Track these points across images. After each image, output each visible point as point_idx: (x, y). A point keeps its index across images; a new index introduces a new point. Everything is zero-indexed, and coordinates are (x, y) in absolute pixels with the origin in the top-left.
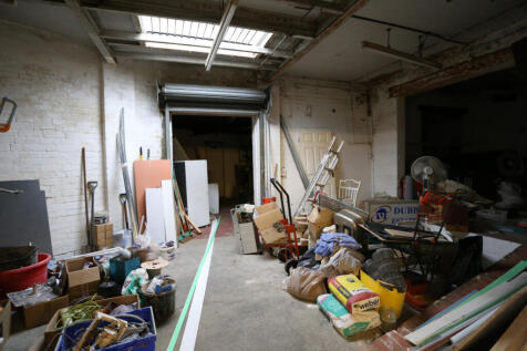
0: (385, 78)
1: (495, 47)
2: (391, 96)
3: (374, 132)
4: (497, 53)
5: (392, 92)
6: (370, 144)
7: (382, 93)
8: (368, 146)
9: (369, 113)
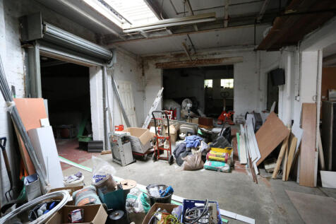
0: (155, 57)
1: (205, 58)
2: (157, 68)
3: (146, 85)
4: (205, 60)
5: (157, 65)
6: (144, 91)
7: (152, 65)
8: (142, 93)
9: (143, 74)
